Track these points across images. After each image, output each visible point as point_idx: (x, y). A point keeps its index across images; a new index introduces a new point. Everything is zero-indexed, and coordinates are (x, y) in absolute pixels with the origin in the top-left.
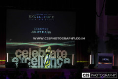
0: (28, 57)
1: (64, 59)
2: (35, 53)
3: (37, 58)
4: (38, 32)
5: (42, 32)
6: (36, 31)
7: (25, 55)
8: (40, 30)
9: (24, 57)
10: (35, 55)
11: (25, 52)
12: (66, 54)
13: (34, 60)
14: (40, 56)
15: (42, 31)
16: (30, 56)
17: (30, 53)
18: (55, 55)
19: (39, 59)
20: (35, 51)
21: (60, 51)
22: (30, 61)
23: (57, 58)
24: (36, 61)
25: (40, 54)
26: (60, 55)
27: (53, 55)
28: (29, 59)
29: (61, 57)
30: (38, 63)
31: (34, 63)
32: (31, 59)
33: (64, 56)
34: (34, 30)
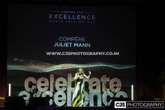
0: (49, 90)
1: (115, 94)
2: (61, 82)
3: (66, 92)
4: (66, 45)
5: (73, 45)
6: (63, 43)
7: (43, 87)
8: (69, 41)
9: (41, 90)
10: (61, 87)
11: (43, 82)
12: (119, 84)
13: (60, 96)
14: (70, 89)
15: (74, 42)
16: (52, 89)
17: (52, 82)
18: (99, 87)
19: (69, 94)
20: (60, 79)
21: (108, 80)
22: (53, 98)
23: (102, 93)
24: (64, 98)
25: (70, 85)
26: (108, 87)
27: (94, 88)
28: (50, 93)
29: (110, 91)
30: (67, 101)
31: (60, 101)
32: (54, 93)
33: (115, 88)
34: (59, 42)
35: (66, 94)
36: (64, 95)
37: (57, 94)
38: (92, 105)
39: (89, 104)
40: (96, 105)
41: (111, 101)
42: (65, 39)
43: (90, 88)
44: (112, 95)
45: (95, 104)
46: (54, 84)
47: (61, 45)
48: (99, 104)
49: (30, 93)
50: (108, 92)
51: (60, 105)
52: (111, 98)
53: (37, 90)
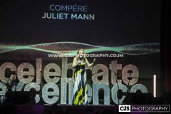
0: (34, 81)
1: (129, 87)
2: (52, 70)
3: (59, 84)
4: (60, 16)
5: (69, 16)
7: (26, 77)
8: (64, 11)
9: (23, 81)
10: (52, 77)
11: (26, 70)
12: (136, 74)
13: (51, 90)
14: (65, 80)
15: (71, 12)
16: (38, 79)
17: (39, 70)
18: (106, 78)
19: (64, 87)
20: (52, 66)
21: (119, 67)
22: (40, 93)
23: (111, 86)
24: (56, 92)
25: (65, 74)
26: (119, 77)
27: (100, 78)
28: (36, 86)
29: (123, 83)
30: (60, 96)
31: (50, 97)
32: (42, 86)
33: (130, 79)
34: (49, 12)
35: (60, 87)
36: (56, 88)
37: (46, 87)
38: (96, 103)
39: (91, 102)
40: (103, 103)
41: (124, 97)
42: (58, 8)
43: (94, 78)
44: (125, 89)
45: (100, 102)
46: (42, 72)
47: (52, 16)
48: (107, 102)
49: (7, 85)
50: (120, 84)
51: (50, 102)
52: (124, 94)
53: (17, 81)
